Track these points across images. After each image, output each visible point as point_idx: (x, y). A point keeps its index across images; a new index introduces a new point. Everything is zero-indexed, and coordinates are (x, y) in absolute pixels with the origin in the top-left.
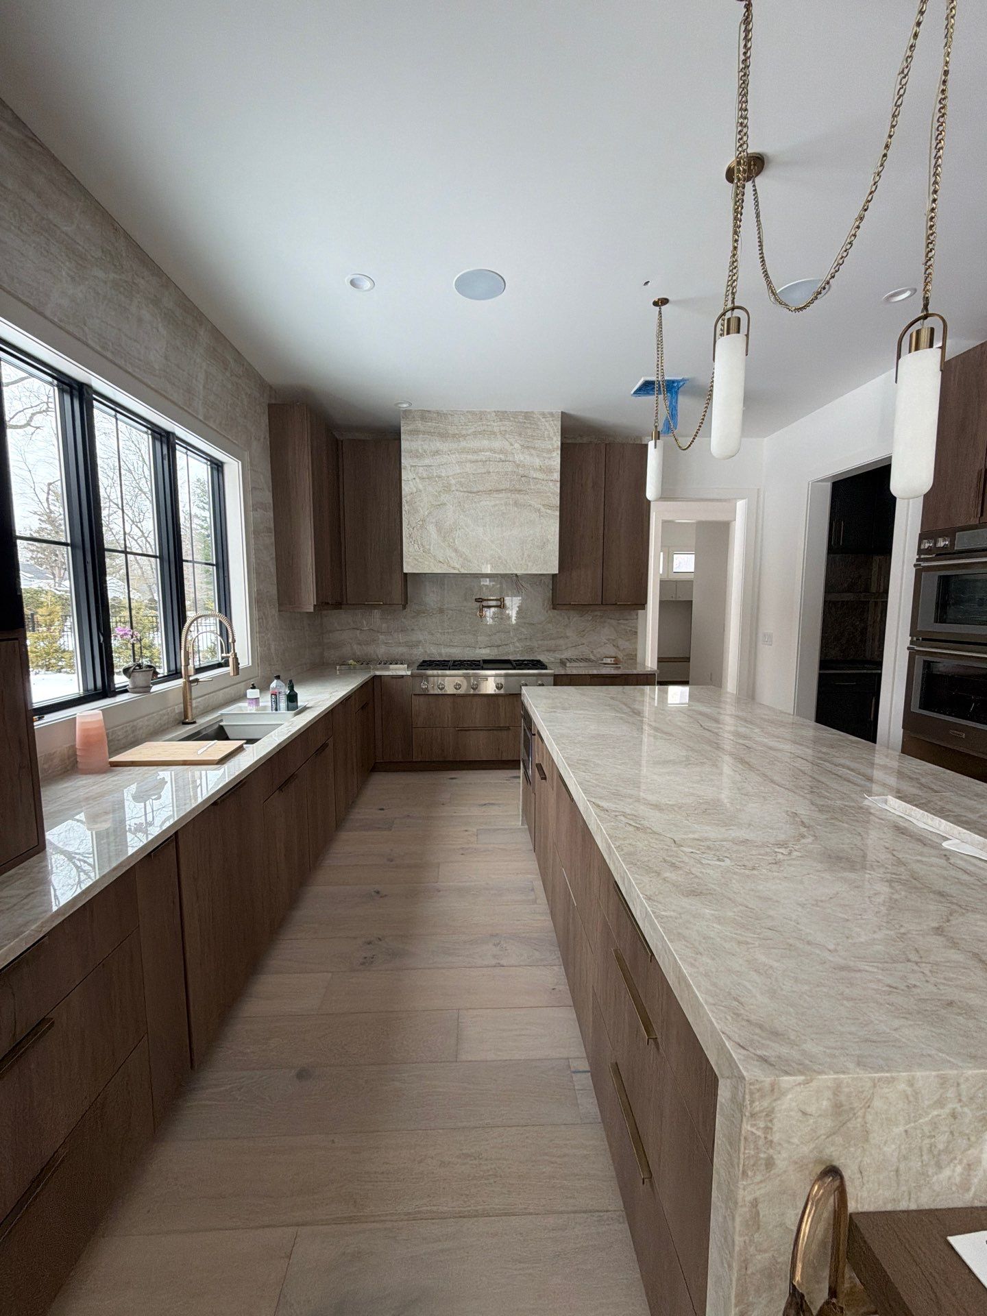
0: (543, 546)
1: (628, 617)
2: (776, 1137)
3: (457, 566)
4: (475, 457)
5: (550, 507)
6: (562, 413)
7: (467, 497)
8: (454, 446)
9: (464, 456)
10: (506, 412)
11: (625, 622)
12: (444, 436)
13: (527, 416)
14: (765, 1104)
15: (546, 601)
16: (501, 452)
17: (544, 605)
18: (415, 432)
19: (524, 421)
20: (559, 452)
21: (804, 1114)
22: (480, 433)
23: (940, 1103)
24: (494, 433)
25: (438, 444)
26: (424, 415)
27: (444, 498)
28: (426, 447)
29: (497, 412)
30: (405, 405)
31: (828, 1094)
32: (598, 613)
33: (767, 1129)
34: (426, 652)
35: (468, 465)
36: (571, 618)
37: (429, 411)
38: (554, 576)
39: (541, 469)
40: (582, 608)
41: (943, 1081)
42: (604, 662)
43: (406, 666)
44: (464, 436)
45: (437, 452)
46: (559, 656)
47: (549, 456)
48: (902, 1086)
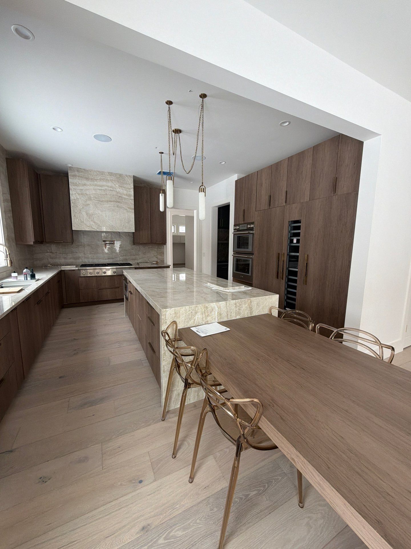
0: (128, 222)
1: (161, 248)
2: (167, 318)
3: (95, 228)
4: (100, 188)
5: (130, 208)
6: (133, 176)
7: (98, 203)
8: (92, 183)
9: (96, 187)
10: (112, 173)
11: (160, 249)
12: (87, 179)
13: (121, 175)
14: (165, 313)
15: (131, 242)
16: (111, 187)
17: (130, 243)
18: (75, 176)
19: (119, 177)
20: (133, 190)
21: (170, 314)
22: (102, 179)
23: (189, 311)
24: (108, 180)
25: (85, 182)
26: (79, 170)
27: (88, 202)
28: (80, 182)
29: (109, 173)
30: (70, 165)
31: (174, 311)
32: (150, 246)
33: (165, 317)
34: (83, 261)
35: (98, 191)
36: (141, 248)
37: (81, 169)
38: (133, 233)
39: (126, 195)
40: (144, 244)
41: (190, 307)
42: (153, 263)
43: (75, 266)
44: (96, 180)
45: (85, 185)
46: (136, 261)
47: (129, 190)
48: (184, 309)
